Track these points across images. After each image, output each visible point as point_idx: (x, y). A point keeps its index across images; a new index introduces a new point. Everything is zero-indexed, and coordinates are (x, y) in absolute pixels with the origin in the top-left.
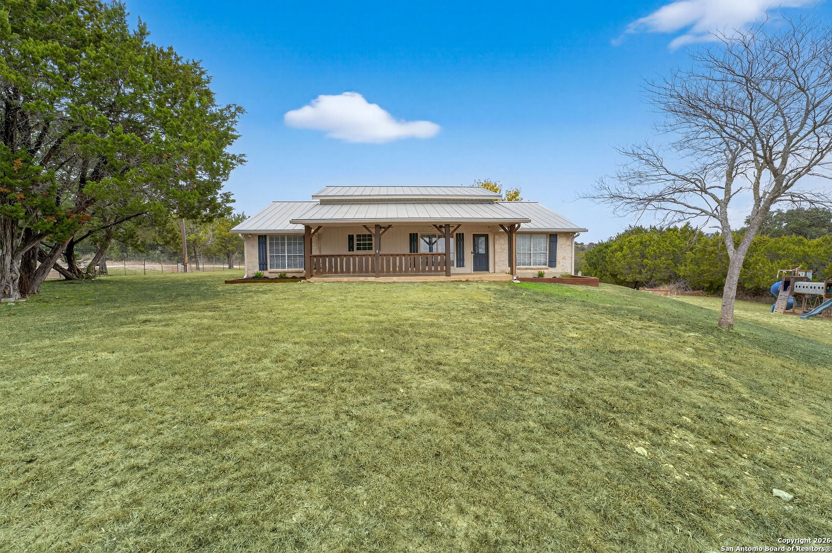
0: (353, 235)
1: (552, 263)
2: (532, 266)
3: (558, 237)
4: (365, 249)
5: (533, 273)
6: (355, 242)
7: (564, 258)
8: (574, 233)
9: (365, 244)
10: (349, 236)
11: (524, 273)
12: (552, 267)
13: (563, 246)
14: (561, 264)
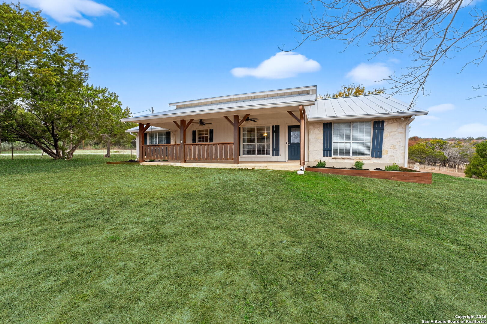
0: (195, 131)
1: (377, 152)
2: (351, 157)
3: (385, 124)
4: (203, 141)
5: (351, 163)
6: (197, 136)
7: (394, 147)
8: (410, 117)
9: (203, 137)
10: (193, 131)
11: (340, 163)
12: (376, 157)
13: (391, 134)
14: (389, 154)
